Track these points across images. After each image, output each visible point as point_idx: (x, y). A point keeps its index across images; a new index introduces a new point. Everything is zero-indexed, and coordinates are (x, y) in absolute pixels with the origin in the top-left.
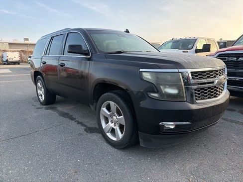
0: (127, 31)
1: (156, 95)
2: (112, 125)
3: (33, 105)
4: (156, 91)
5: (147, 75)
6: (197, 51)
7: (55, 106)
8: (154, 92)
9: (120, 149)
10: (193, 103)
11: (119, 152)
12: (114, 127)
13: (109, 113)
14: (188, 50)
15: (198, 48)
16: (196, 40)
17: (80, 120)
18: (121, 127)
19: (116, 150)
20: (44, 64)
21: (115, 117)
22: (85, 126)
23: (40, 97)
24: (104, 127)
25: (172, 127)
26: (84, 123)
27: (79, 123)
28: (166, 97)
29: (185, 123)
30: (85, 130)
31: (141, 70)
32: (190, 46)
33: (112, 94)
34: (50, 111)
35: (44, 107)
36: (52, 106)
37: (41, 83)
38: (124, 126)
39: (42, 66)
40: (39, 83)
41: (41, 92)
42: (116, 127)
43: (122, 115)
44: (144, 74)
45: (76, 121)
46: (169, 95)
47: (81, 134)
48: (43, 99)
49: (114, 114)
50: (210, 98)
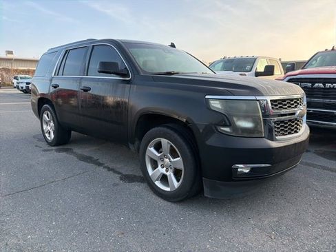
0: (173, 45)
1: (227, 129)
2: (163, 171)
3: (36, 146)
4: (228, 124)
5: (216, 104)
6: (258, 74)
7: (69, 147)
8: (225, 126)
9: (174, 202)
11: (174, 205)
12: (165, 172)
13: (159, 155)
14: (246, 73)
15: (258, 70)
16: (255, 59)
17: (111, 165)
18: (177, 173)
19: (169, 203)
20: (55, 87)
21: (167, 160)
22: (119, 173)
23: (47, 135)
24: (150, 171)
25: (247, 171)
26: (118, 170)
27: (109, 169)
28: (240, 132)
30: (121, 179)
31: (207, 97)
32: (248, 68)
33: (165, 129)
34: (64, 154)
35: (53, 148)
36: (65, 147)
37: (49, 114)
38: (181, 171)
39: (52, 90)
40: (46, 116)
41: (49, 128)
42: (170, 174)
43: (179, 157)
44: (211, 102)
45: (105, 167)
46: (245, 130)
47: (117, 185)
48: (52, 136)
49: (165, 156)
50: (290, 133)
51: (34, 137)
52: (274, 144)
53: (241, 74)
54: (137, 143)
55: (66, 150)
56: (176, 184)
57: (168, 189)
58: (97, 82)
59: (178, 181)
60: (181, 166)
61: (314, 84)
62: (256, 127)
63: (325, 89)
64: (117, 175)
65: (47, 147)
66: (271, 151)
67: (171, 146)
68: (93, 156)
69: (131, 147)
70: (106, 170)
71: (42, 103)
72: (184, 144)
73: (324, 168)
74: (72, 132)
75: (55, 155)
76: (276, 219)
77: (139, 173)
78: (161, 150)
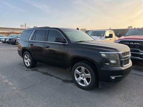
0: (78, 29)
1: (108, 64)
2: (82, 78)
3: (22, 69)
6: (106, 37)
8: (107, 63)
10: (122, 66)
13: (80, 73)
14: (102, 37)
15: (107, 36)
16: (105, 31)
20: (31, 45)
21: (83, 74)
22: (61, 79)
23: (26, 64)
24: (76, 79)
25: (114, 78)
27: (57, 78)
28: (112, 65)
29: (120, 76)
30: (63, 82)
31: (100, 52)
32: (102, 35)
37: (28, 55)
38: (90, 79)
39: (30, 46)
40: (26, 56)
41: (27, 61)
42: (85, 80)
43: (89, 73)
45: (55, 77)
46: (114, 64)
47: (62, 84)
48: (29, 65)
49: (83, 73)
50: (127, 64)
51: (19, 64)
52: (123, 68)
53: (100, 38)
54: (70, 68)
55: (36, 70)
56: (88, 84)
57: (84, 85)
58: (52, 44)
59: (88, 82)
60: (90, 77)
61: (130, 43)
62: (117, 63)
63: (134, 45)
64: (61, 80)
65: (27, 69)
66: (122, 71)
67: (85, 69)
69: (67, 69)
70: (55, 78)
71: (23, 52)
72: (91, 69)
73: (135, 74)
74: (38, 62)
75: (31, 72)
76: (124, 95)
77: (72, 79)
78: (80, 71)
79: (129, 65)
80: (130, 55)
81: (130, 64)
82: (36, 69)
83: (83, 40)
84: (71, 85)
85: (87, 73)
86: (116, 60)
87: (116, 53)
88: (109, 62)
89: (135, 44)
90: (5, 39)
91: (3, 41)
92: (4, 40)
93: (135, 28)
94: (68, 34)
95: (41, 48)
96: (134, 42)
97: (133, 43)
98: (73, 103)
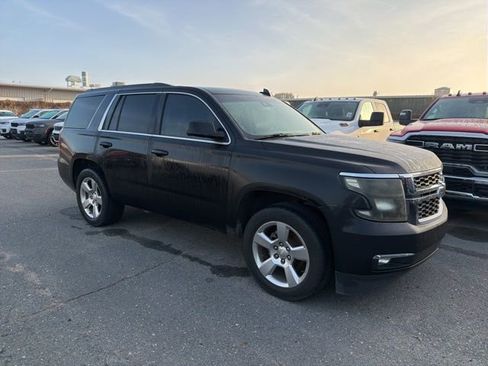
0: (266, 93)
1: (367, 213)
2: (278, 262)
3: (74, 227)
4: (368, 207)
5: (352, 183)
6: (362, 124)
8: (365, 209)
9: (294, 302)
10: (415, 222)
11: (294, 305)
12: (280, 264)
13: (272, 242)
15: (363, 118)
16: (358, 103)
17: (194, 253)
18: (299, 266)
19: (288, 303)
20: (105, 147)
21: (284, 249)
22: (208, 264)
23: (87, 211)
24: (259, 264)
25: (386, 261)
26: (203, 259)
27: (193, 259)
28: (382, 216)
29: (407, 255)
31: (341, 174)
32: (349, 115)
33: (279, 210)
34: (117, 240)
35: (100, 229)
36: (116, 227)
37: (93, 182)
38: (305, 263)
39: (100, 151)
40: (86, 184)
41: (90, 201)
42: (287, 265)
43: (300, 244)
44: (347, 180)
45: (185, 256)
46: (386, 213)
47: (212, 280)
48: (97, 213)
49: (281, 243)
50: (431, 214)
51: (63, 212)
52: (418, 229)
53: (342, 125)
54: (239, 226)
55: (121, 233)
56: (298, 280)
57: (286, 285)
58: (177, 145)
59: (300, 274)
60: (306, 257)
61: (441, 143)
62: (398, 209)
63: (456, 150)
64: (205, 267)
65: (89, 228)
66: (415, 237)
67: (291, 231)
68: (160, 240)
69: (229, 230)
70: (187, 260)
71: (76, 169)
73: (458, 250)
74: (126, 206)
75: (103, 240)
76: (418, 317)
77: (243, 264)
78: (273, 235)
79: (437, 218)
80: (440, 186)
81: (442, 213)
82: (121, 228)
83: (284, 133)
84: (240, 283)
85: (296, 243)
86: (396, 201)
87: (396, 176)
88: (372, 208)
89: (459, 146)
90: (14, 125)
91: (4, 130)
92: (8, 127)
93: (458, 95)
94: (234, 111)
95: (140, 155)
96: (455, 140)
97: (451, 146)
98: (246, 343)
